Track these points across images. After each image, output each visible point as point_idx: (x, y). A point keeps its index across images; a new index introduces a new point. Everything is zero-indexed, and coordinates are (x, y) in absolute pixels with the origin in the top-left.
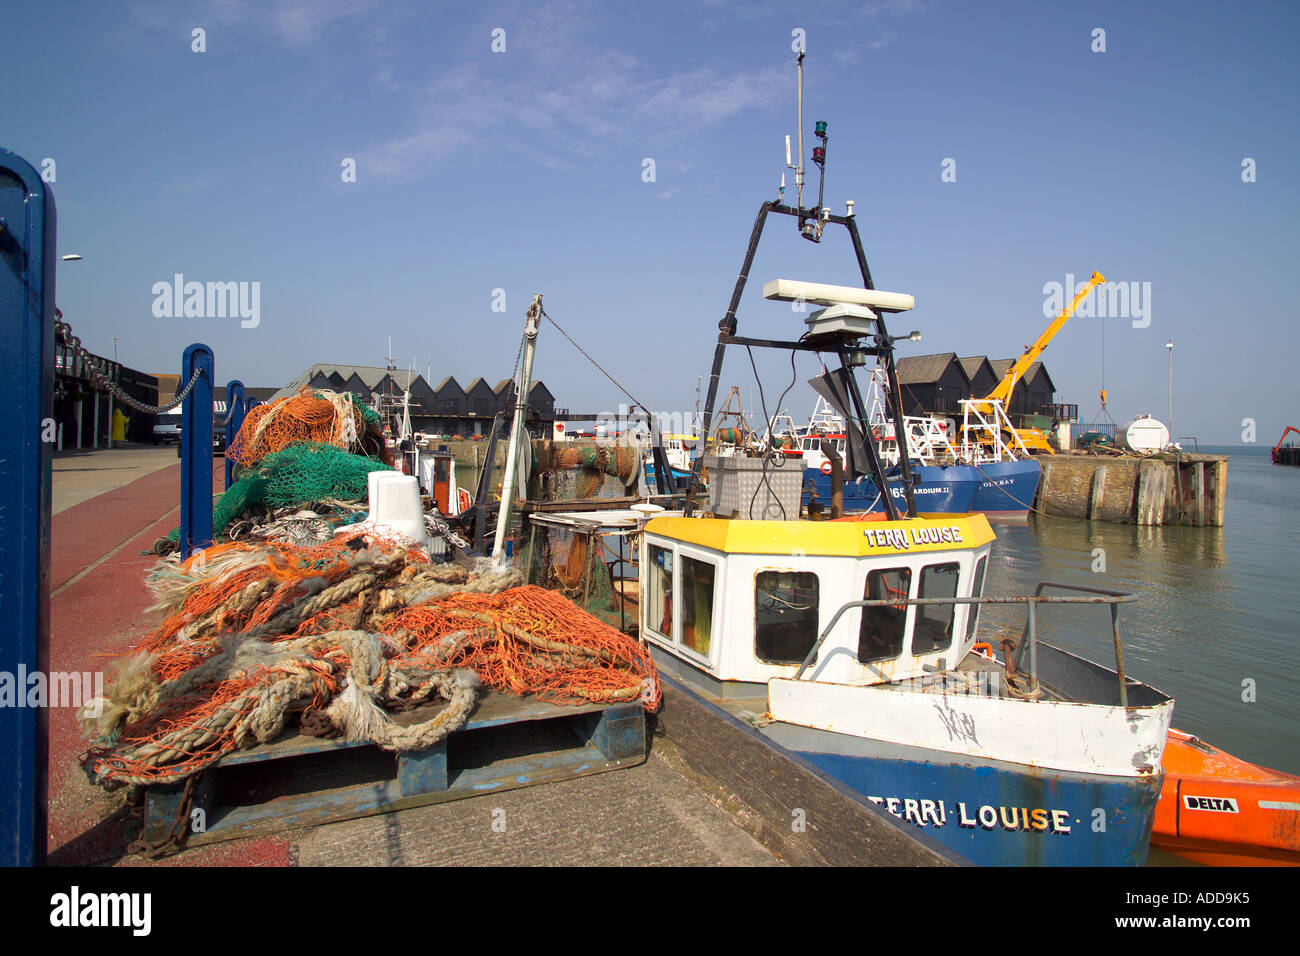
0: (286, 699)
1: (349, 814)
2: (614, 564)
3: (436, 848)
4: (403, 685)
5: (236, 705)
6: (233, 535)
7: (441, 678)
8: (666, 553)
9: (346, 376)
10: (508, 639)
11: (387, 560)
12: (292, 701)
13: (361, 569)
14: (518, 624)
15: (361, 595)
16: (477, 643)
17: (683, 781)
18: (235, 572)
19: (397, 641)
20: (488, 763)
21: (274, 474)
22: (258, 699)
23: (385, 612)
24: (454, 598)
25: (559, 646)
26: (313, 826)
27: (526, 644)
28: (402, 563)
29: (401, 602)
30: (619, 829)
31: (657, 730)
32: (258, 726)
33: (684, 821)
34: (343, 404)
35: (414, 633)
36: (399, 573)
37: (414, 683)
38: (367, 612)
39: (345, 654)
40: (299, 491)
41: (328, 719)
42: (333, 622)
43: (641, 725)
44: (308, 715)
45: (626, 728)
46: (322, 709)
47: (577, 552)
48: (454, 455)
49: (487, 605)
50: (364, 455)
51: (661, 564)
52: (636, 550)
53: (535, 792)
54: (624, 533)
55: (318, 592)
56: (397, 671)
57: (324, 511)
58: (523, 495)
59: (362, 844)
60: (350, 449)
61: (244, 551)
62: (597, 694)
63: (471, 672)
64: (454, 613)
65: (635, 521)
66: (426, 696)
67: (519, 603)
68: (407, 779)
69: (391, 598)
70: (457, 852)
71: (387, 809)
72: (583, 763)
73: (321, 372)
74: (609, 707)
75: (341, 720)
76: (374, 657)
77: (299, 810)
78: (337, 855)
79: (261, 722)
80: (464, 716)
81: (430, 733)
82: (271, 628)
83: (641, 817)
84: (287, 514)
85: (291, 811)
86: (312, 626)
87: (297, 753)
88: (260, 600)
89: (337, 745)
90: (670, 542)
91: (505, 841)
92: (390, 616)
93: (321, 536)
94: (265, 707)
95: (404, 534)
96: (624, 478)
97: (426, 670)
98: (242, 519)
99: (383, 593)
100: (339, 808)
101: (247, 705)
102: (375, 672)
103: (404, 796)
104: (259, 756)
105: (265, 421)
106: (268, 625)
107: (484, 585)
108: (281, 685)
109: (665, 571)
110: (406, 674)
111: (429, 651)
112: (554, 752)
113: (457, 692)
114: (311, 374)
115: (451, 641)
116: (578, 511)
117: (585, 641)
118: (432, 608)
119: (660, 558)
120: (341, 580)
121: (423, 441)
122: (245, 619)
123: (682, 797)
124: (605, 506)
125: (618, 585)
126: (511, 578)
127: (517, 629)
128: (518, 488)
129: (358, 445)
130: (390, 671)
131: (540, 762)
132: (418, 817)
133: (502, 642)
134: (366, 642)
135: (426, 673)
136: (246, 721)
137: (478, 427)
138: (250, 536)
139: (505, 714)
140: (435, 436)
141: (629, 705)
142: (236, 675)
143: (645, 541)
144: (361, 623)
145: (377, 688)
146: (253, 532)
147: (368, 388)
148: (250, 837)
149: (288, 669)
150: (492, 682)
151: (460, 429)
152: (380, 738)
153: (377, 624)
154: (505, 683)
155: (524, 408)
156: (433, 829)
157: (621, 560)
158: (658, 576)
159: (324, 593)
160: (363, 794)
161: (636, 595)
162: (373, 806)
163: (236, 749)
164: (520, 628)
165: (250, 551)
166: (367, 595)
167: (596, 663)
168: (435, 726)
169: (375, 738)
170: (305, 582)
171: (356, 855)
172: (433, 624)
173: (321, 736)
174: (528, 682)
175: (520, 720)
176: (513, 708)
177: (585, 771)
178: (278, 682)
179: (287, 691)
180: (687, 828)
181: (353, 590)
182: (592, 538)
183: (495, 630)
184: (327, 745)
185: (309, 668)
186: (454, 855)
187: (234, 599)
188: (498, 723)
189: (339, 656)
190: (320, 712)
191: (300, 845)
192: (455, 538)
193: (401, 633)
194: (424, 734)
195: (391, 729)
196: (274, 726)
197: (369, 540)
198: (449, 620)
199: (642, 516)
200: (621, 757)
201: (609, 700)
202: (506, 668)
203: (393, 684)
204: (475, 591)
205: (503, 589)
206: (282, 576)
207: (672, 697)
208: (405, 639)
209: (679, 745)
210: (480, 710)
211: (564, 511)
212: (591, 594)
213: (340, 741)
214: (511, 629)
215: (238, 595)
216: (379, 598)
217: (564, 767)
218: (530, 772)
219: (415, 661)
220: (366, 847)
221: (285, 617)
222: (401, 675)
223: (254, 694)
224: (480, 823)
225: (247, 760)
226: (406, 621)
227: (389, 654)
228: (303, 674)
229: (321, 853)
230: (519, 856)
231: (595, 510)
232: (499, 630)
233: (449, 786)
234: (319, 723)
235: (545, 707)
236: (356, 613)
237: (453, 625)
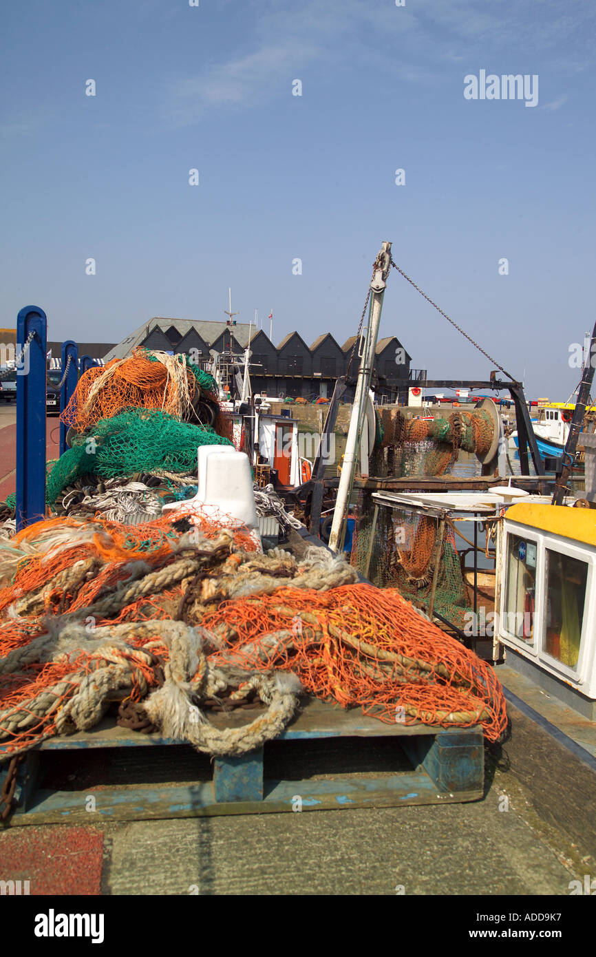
0: (105, 688)
1: (164, 813)
2: (466, 552)
3: (248, 863)
4: (221, 684)
5: (57, 690)
6: (65, 504)
7: (260, 680)
8: (528, 545)
9: (183, 331)
10: (335, 643)
11: (212, 546)
12: (110, 691)
13: (185, 554)
14: (346, 628)
15: (184, 582)
16: (301, 645)
17: (527, 828)
18: (62, 548)
19: (217, 635)
20: (308, 776)
21: (105, 442)
22: (78, 685)
23: (207, 603)
24: (279, 593)
25: (391, 656)
26: (127, 821)
27: (354, 651)
28: (227, 550)
29: (224, 593)
30: (447, 874)
31: (501, 762)
32: (78, 714)
33: (524, 878)
34: (176, 366)
35: (235, 629)
36: (224, 561)
37: (233, 682)
38: (188, 602)
39: (164, 646)
40: (130, 462)
41: (144, 713)
42: (155, 609)
43: (479, 756)
44: (126, 706)
45: (462, 757)
46: (140, 701)
47: (425, 536)
48: (297, 421)
49: (313, 603)
50: (197, 423)
51: (523, 558)
52: (494, 539)
53: (358, 816)
54: (480, 519)
55: (141, 576)
56: (216, 668)
57: (154, 483)
58: (365, 470)
59: (174, 847)
60: (183, 415)
61: (72, 527)
62: (430, 715)
63: (293, 677)
64: (279, 609)
65: (494, 505)
66: (244, 698)
67: (350, 604)
68: (222, 784)
69: (214, 589)
70: (268, 871)
71: (201, 813)
72: (411, 790)
73: (157, 327)
74: (442, 731)
75: (157, 715)
76: (193, 652)
77: (115, 802)
78: (150, 854)
79: (80, 709)
80: (282, 725)
81: (246, 739)
82: (94, 611)
83: (473, 863)
84: (118, 485)
85: (107, 803)
86: (134, 613)
87: (114, 745)
88: (85, 580)
89: (152, 740)
90: (533, 533)
91: (320, 867)
92: (212, 608)
93: (151, 510)
94: (84, 695)
95: (233, 515)
96: (481, 455)
97: (245, 670)
98: (74, 487)
99: (205, 583)
100: (154, 806)
101: (68, 691)
102: (193, 668)
103: (218, 801)
104: (78, 743)
105: (98, 383)
106: (92, 607)
107: (312, 580)
108: (101, 673)
109: (527, 566)
110: (225, 672)
111: (249, 650)
112: (381, 773)
113: (276, 697)
114: (148, 328)
115: (273, 640)
116: (427, 491)
117: (421, 653)
118: (256, 603)
119: (521, 550)
120: (165, 565)
121: (263, 404)
122: (71, 599)
123: (525, 848)
124: (459, 486)
125: (470, 577)
126: (343, 574)
127: (345, 633)
128: (359, 462)
129: (191, 411)
130: (208, 668)
131: (363, 783)
132: (231, 826)
133: (327, 646)
134: (185, 635)
135: (246, 673)
136: (67, 707)
137: (323, 388)
138: (82, 506)
139: (326, 726)
140: (276, 400)
141: (466, 731)
142: (59, 658)
143: (504, 529)
144: (182, 613)
145: (195, 685)
146: (85, 502)
147: (205, 344)
148: (68, 824)
149: (108, 657)
150: (315, 689)
151: (304, 391)
152: (195, 738)
153: (199, 615)
154: (329, 692)
155: (368, 372)
156: (245, 842)
157: (475, 549)
158: (518, 570)
159: (147, 578)
160: (175, 793)
161: (492, 589)
162: (187, 808)
163: (57, 735)
164: (349, 632)
165: (77, 527)
166: (190, 583)
167: (431, 678)
168: (251, 732)
169: (190, 738)
170: (129, 564)
171: (168, 858)
172: (255, 621)
173: (138, 730)
174: (355, 692)
175: (342, 735)
176: (336, 721)
177: (413, 800)
178: (97, 671)
179: (105, 680)
180: (527, 887)
181: (176, 576)
182: (443, 523)
183: (321, 632)
184: (142, 739)
185: (128, 658)
186: (266, 873)
187: (61, 577)
188: (318, 736)
189: (158, 648)
190: (137, 705)
191: (115, 839)
192: (290, 517)
193: (222, 628)
194: (240, 740)
195: (205, 731)
196: (93, 715)
197: (197, 521)
198: (273, 617)
199: (501, 500)
200: (455, 789)
201: (443, 723)
202: (331, 675)
203: (211, 682)
204: (303, 586)
205: (333, 586)
206: (107, 555)
207: (522, 725)
208: (226, 634)
209: (524, 783)
210: (301, 719)
211: (411, 490)
212: (439, 585)
213: (156, 736)
214: (337, 632)
215: (64, 573)
216: (201, 588)
217: (389, 792)
218: (352, 792)
219: (235, 660)
220: (178, 850)
221: (108, 600)
222: (219, 674)
223: (75, 680)
224: (294, 843)
225: (67, 746)
226: (227, 615)
227: (208, 649)
228: (122, 664)
229: (134, 851)
230: (333, 886)
231: (445, 491)
232: (325, 633)
233: (265, 796)
234: (136, 717)
235: (371, 724)
236: (178, 602)
237: (276, 623)
